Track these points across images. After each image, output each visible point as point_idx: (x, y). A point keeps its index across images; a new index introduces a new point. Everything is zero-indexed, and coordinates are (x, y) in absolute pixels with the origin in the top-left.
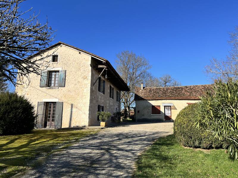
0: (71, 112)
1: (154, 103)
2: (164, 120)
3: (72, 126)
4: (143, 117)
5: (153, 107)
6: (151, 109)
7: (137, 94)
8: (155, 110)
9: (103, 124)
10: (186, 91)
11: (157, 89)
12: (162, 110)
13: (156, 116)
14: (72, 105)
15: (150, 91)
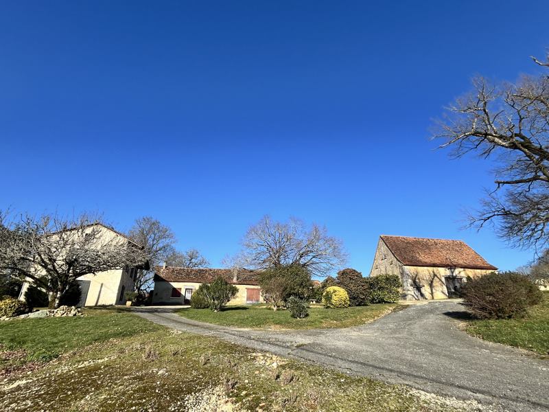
0: (99, 295)
1: (175, 285)
2: (183, 303)
3: (99, 304)
4: (161, 301)
5: (174, 289)
6: (171, 291)
7: (158, 273)
8: (176, 293)
9: (129, 303)
10: (209, 274)
11: (181, 269)
12: (183, 292)
13: (176, 299)
14: (102, 285)
15: (173, 271)
